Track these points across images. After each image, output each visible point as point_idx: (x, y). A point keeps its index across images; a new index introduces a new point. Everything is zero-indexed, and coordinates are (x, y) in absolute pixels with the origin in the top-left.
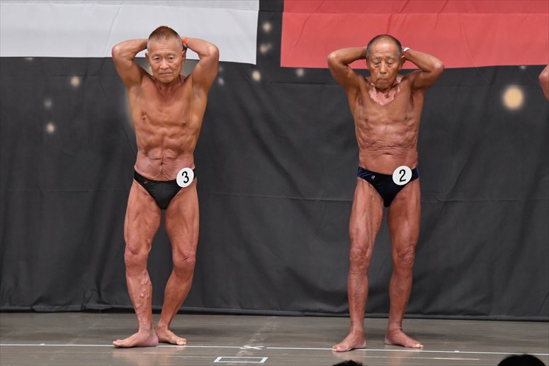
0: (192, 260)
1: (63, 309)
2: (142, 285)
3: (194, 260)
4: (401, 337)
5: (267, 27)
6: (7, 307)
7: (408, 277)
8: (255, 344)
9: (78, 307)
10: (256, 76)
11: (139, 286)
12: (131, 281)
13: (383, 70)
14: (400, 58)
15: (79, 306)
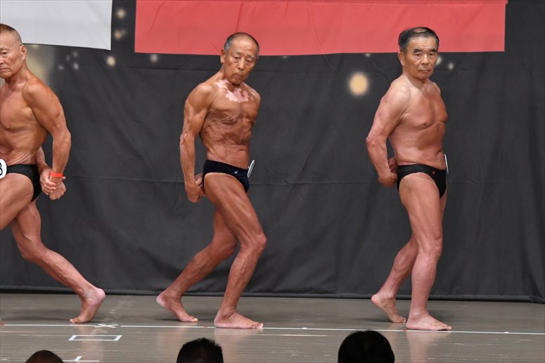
5: (121, 13)
10: (111, 61)
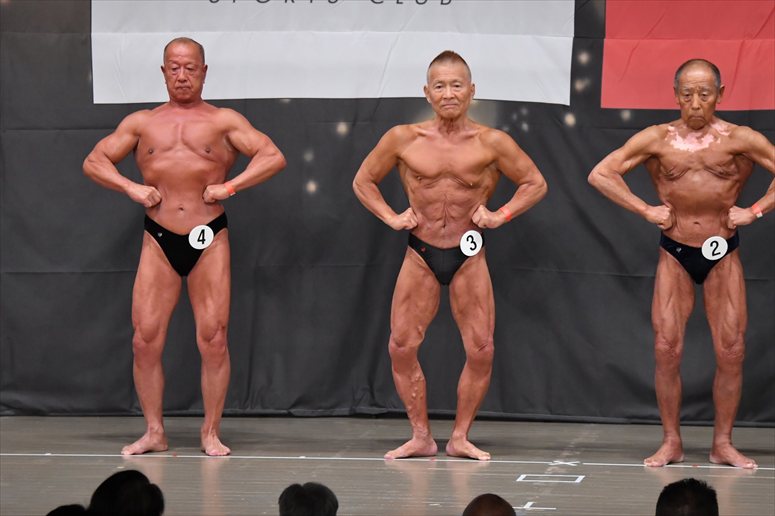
0: (490, 348)
1: (328, 413)
2: (412, 383)
3: (493, 348)
4: (732, 454)
6: (259, 410)
7: (737, 375)
8: (568, 458)
9: (345, 410)
11: (410, 385)
12: (398, 378)
13: (696, 104)
14: (717, 88)
15: (348, 409)
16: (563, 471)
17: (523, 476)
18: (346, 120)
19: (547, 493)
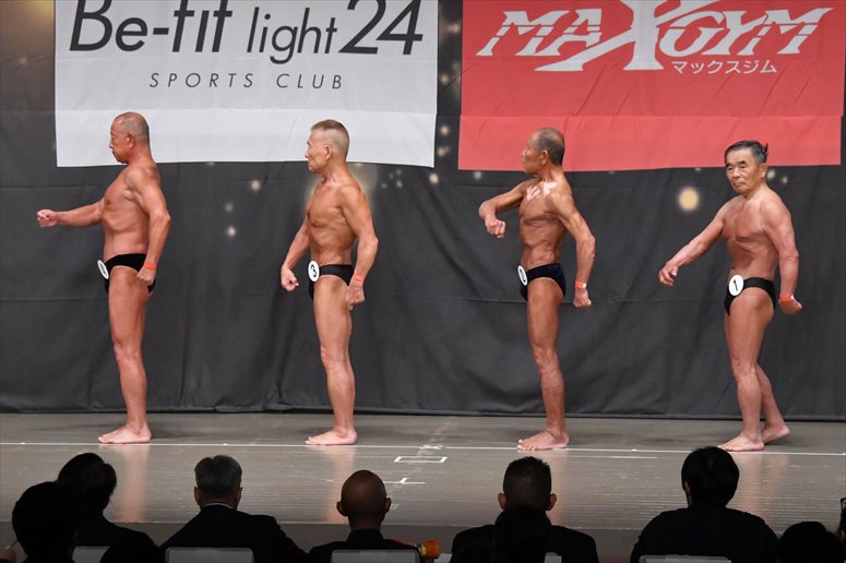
1: (245, 410)
6: (190, 408)
8: (435, 443)
9: (259, 408)
10: (434, 179)
15: (261, 406)
16: (430, 453)
17: (399, 458)
18: (258, 179)
19: (418, 470)
